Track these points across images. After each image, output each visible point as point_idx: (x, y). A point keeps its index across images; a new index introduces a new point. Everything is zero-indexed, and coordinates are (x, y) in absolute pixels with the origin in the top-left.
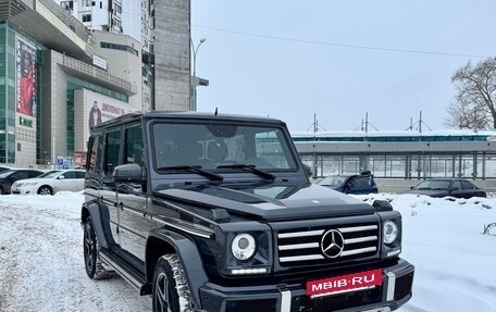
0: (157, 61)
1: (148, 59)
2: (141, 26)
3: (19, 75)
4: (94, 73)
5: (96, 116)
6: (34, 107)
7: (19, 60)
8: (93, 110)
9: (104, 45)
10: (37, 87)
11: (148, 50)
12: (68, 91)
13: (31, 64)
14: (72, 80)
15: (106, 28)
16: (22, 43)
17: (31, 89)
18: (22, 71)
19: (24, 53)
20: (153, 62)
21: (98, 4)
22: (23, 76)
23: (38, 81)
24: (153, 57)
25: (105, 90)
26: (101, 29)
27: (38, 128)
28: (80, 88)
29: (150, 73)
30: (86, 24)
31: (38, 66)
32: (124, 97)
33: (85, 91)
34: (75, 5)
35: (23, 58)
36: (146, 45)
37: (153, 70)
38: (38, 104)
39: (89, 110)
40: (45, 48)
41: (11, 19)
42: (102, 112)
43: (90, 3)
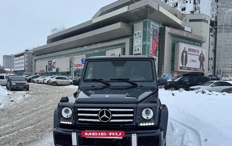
0: (218, 24)
1: (214, 24)
2: (210, 8)
3: (152, 39)
4: (185, 34)
5: (185, 54)
6: (157, 52)
7: (152, 33)
8: (183, 52)
9: (190, 21)
10: (159, 44)
11: (213, 19)
12: (173, 44)
13: (157, 34)
14: (175, 39)
15: (192, 12)
16: (153, 26)
17: (156, 45)
18: (153, 37)
19: (154, 29)
20: (216, 25)
21: (189, 2)
22: (153, 40)
23: (160, 41)
24: (216, 22)
25: (190, 42)
26: (190, 13)
27: (159, 62)
28: (178, 42)
29: (214, 31)
30: (182, 12)
31: (160, 34)
32: (199, 44)
33: (180, 43)
34: (178, 4)
35: (153, 32)
36: (213, 17)
37: (216, 29)
38: (159, 51)
39: (181, 52)
40: (163, 26)
41: (150, 16)
42: (188, 52)
43: (185, 2)
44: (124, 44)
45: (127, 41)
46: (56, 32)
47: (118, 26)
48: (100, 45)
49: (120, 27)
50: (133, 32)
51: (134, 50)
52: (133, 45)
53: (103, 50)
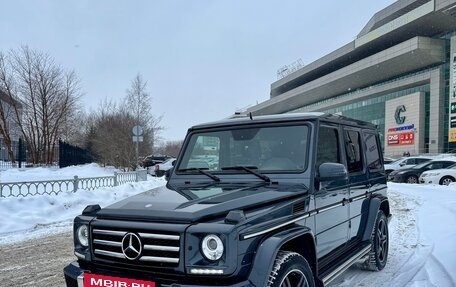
44: (427, 82)
45: (434, 75)
46: (285, 74)
47: (412, 45)
48: (372, 90)
49: (415, 47)
50: (448, 55)
51: (451, 94)
52: (448, 83)
53: (379, 99)
